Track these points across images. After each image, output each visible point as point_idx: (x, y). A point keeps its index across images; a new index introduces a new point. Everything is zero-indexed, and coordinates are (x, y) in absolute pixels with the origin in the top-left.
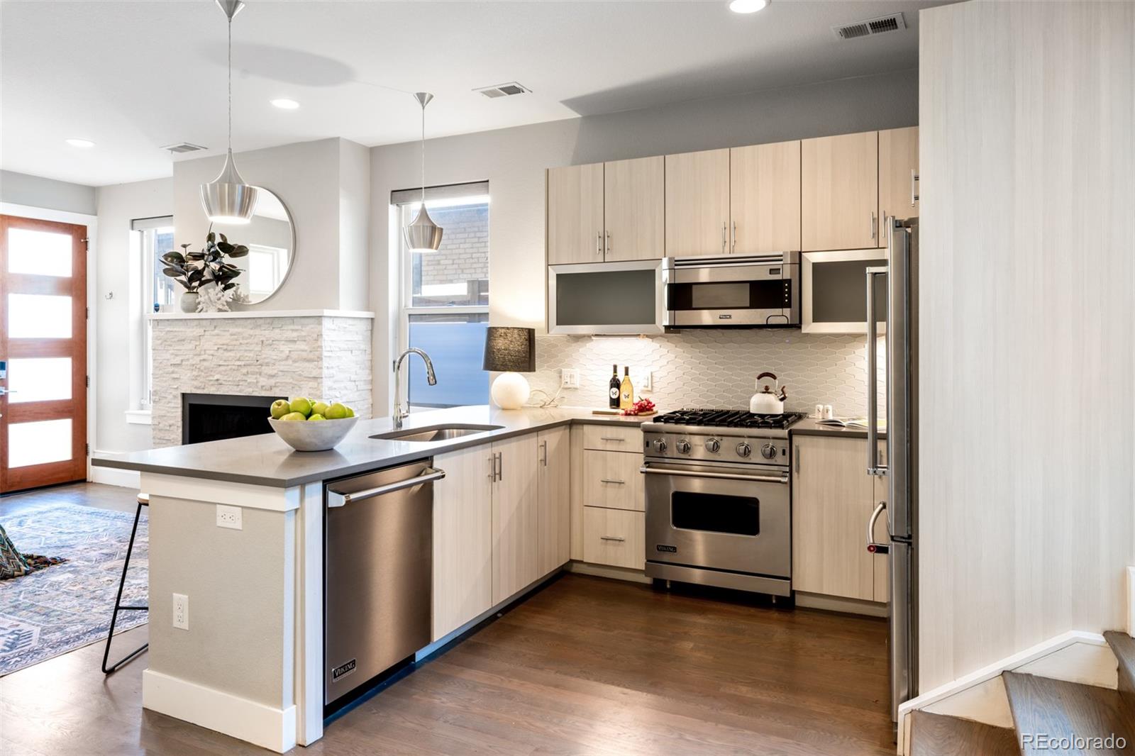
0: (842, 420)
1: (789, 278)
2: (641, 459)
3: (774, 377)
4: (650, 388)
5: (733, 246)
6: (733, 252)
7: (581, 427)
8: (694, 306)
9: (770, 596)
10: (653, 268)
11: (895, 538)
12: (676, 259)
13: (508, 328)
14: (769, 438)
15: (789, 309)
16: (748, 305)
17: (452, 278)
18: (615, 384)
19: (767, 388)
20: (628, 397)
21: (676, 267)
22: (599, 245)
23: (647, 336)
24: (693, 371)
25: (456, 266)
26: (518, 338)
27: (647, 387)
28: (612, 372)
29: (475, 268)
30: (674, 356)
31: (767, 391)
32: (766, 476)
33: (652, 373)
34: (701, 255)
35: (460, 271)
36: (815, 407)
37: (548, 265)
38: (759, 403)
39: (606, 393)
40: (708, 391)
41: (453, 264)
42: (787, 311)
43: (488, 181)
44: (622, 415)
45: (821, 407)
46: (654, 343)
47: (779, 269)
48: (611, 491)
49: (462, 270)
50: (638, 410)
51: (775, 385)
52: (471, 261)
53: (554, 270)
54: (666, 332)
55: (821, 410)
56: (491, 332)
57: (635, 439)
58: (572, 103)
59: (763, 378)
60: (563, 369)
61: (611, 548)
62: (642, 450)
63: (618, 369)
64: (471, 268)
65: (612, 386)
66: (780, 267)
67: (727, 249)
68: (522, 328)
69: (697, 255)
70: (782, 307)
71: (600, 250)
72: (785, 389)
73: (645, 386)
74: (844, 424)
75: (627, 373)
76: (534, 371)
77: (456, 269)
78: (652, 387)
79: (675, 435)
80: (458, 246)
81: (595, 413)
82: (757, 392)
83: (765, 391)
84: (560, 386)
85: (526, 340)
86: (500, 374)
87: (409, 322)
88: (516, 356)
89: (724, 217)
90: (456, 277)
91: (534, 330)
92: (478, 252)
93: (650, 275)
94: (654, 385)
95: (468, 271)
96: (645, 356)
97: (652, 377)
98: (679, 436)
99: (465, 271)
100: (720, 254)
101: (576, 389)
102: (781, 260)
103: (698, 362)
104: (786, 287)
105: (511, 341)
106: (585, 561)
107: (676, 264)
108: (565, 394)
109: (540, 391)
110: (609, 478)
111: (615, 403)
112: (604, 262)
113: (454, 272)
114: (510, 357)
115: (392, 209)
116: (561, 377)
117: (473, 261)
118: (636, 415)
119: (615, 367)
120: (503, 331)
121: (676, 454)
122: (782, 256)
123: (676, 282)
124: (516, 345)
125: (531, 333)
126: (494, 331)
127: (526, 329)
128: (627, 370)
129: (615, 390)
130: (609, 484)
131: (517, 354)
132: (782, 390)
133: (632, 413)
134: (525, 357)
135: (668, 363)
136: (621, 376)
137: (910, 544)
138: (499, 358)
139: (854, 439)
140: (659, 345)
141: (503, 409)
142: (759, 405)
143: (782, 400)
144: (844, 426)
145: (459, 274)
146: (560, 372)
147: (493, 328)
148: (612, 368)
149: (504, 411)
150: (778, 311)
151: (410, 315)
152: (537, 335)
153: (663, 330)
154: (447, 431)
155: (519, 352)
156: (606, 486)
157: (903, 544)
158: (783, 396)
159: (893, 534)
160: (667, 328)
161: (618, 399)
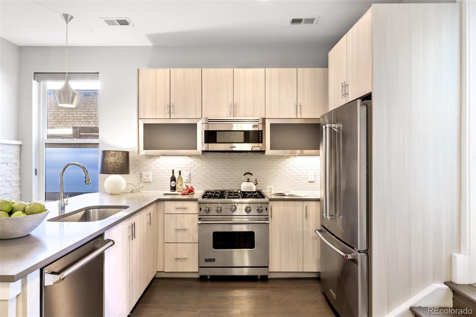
0: (284, 192)
1: (261, 130)
2: (196, 217)
3: (252, 174)
4: (189, 181)
5: (235, 114)
6: (235, 117)
7: (163, 202)
8: (217, 142)
9: (257, 276)
10: (196, 123)
11: (360, 251)
12: (209, 119)
13: (116, 151)
14: (258, 203)
15: (261, 144)
16: (243, 142)
17: (53, 126)
18: (173, 179)
19: (248, 179)
20: (181, 185)
21: (209, 123)
22: (167, 110)
23: (188, 156)
24: (210, 172)
25: (56, 120)
26: (122, 157)
27: (188, 180)
28: (172, 173)
29: (67, 122)
30: (201, 165)
31: (248, 181)
32: (259, 221)
33: (190, 173)
34: (219, 117)
35: (59, 123)
36: (266, 187)
37: (139, 119)
38: (245, 186)
39: (168, 184)
40: (217, 181)
41: (54, 119)
42: (260, 145)
43: (98, 73)
44: (180, 195)
45: (269, 187)
46: (191, 159)
47: (257, 126)
48: (180, 234)
49: (60, 122)
50: (188, 192)
51: (252, 178)
52: (65, 118)
53: (142, 121)
54: (202, 154)
55: (269, 188)
56: (105, 153)
57: (193, 207)
58: (151, 37)
59: (246, 175)
60: (142, 172)
61: (179, 263)
62: (197, 212)
63: (175, 172)
64: (65, 122)
65: (171, 181)
66: (258, 124)
67: (232, 115)
68: (124, 151)
69: (218, 117)
70: (259, 143)
71: (168, 112)
72: (257, 180)
73: (186, 180)
74: (286, 195)
75: (180, 174)
76: (129, 174)
77: (56, 122)
78: (190, 180)
79: (214, 204)
80: (57, 110)
81: (165, 194)
82: (243, 181)
83: (247, 181)
84: (141, 181)
85: (126, 158)
86: (110, 176)
87: (46, 147)
88: (121, 166)
89: (231, 100)
90: (57, 126)
91: (129, 152)
92: (69, 114)
93: (194, 126)
94: (191, 179)
95: (63, 123)
96: (187, 165)
97: (190, 175)
98: (216, 204)
99: (61, 123)
100: (229, 117)
101: (150, 182)
102: (258, 122)
103: (213, 168)
104: (260, 134)
105: (118, 158)
106: (165, 271)
107: (209, 121)
108: (144, 185)
109: (130, 184)
110: (179, 227)
111: (174, 189)
112: (170, 118)
113: (55, 123)
114: (117, 167)
115: (35, 83)
116: (141, 176)
117: (66, 118)
118: (187, 194)
119: (173, 171)
120: (113, 152)
121: (215, 213)
122: (258, 120)
123: (209, 130)
124: (120, 160)
125: (127, 153)
126: (108, 152)
127: (126, 152)
128: (180, 172)
129: (173, 182)
130: (178, 231)
131: (121, 165)
132: (256, 180)
133: (186, 193)
134: (125, 166)
135: (198, 168)
136: (177, 175)
137: (367, 253)
138: (111, 167)
139: (295, 201)
140: (193, 160)
141: (111, 194)
142: (246, 188)
143: (256, 185)
144: (286, 196)
145: (58, 124)
146: (141, 174)
147: (107, 151)
148: (172, 171)
149: (111, 195)
150: (257, 145)
151: (46, 143)
152: (130, 155)
153: (201, 153)
154: (91, 210)
155: (122, 164)
156: (177, 232)
157: (364, 254)
158: (256, 183)
159: (360, 250)
160: (203, 152)
161: (175, 187)
